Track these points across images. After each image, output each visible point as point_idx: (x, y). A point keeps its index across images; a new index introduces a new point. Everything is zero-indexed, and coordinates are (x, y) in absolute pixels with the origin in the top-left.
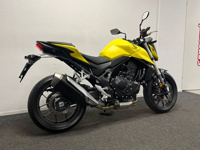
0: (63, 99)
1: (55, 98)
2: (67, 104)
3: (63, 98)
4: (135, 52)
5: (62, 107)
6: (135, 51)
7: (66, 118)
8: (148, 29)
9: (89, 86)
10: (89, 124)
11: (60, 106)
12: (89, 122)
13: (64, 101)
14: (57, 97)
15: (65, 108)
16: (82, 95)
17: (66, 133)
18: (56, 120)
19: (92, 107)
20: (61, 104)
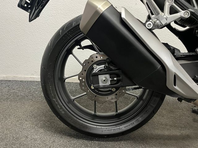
0: (111, 70)
1: (94, 64)
2: (118, 81)
3: (111, 67)
5: (104, 87)
7: (117, 111)
9: (179, 51)
10: (166, 133)
11: (101, 84)
12: (166, 125)
13: (110, 74)
14: (99, 63)
15: (114, 90)
16: (159, 66)
17: (111, 143)
18: (95, 112)
19: (180, 100)
20: (104, 80)
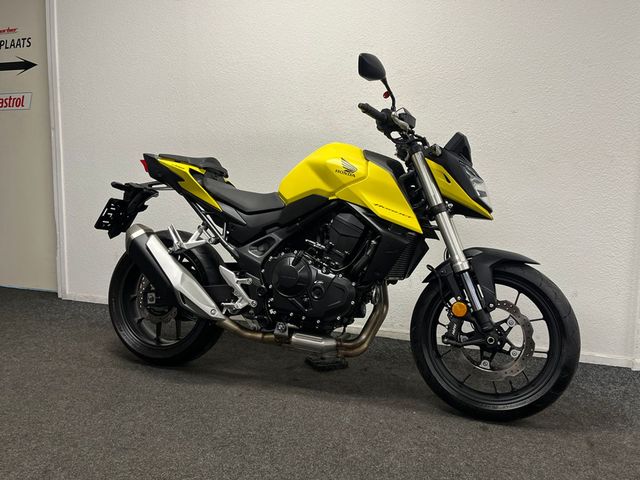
4: (344, 185)
6: (345, 182)
8: (366, 109)
